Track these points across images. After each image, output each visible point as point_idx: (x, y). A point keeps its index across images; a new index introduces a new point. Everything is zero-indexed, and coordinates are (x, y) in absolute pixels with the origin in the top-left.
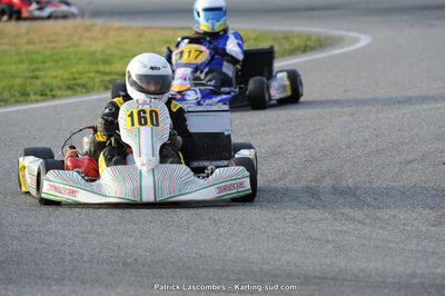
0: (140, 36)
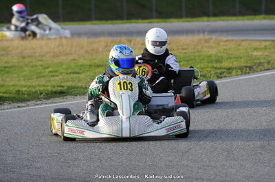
0: (239, 45)
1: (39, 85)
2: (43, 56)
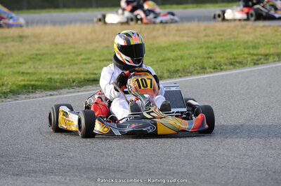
1: (72, 73)
2: (76, 43)
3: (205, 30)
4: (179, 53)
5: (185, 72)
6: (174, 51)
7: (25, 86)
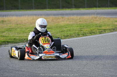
1: (24, 36)
2: (26, 24)
3: (79, 19)
4: (68, 29)
5: (71, 36)
6: (66, 28)
7: (4, 42)
